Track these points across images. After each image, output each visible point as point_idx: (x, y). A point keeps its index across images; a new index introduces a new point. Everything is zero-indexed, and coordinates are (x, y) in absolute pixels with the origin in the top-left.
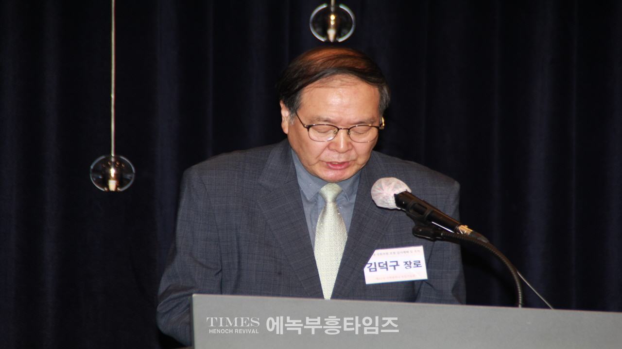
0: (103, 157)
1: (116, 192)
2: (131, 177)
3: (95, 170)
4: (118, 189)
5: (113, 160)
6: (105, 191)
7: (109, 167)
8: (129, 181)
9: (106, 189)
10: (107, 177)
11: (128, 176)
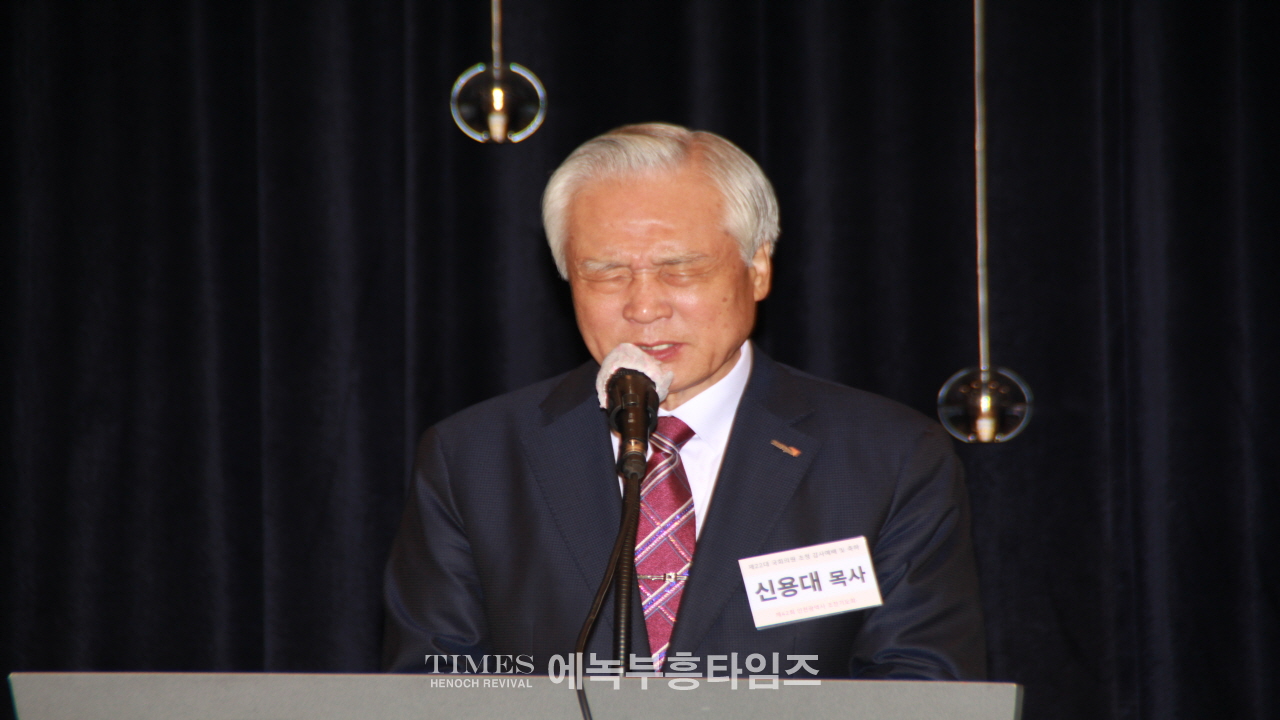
0: (961, 374)
1: (992, 444)
2: (1024, 412)
3: (951, 399)
4: (997, 438)
5: (984, 377)
6: (970, 444)
7: (978, 394)
8: (1017, 419)
9: (971, 438)
10: (973, 414)
11: (1017, 409)
